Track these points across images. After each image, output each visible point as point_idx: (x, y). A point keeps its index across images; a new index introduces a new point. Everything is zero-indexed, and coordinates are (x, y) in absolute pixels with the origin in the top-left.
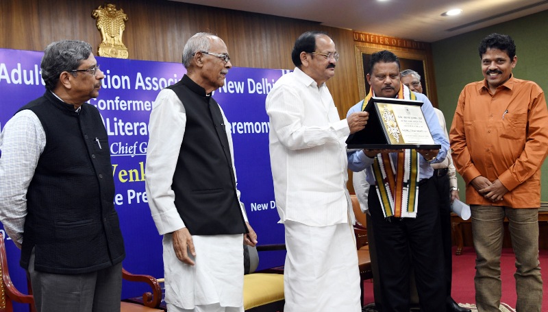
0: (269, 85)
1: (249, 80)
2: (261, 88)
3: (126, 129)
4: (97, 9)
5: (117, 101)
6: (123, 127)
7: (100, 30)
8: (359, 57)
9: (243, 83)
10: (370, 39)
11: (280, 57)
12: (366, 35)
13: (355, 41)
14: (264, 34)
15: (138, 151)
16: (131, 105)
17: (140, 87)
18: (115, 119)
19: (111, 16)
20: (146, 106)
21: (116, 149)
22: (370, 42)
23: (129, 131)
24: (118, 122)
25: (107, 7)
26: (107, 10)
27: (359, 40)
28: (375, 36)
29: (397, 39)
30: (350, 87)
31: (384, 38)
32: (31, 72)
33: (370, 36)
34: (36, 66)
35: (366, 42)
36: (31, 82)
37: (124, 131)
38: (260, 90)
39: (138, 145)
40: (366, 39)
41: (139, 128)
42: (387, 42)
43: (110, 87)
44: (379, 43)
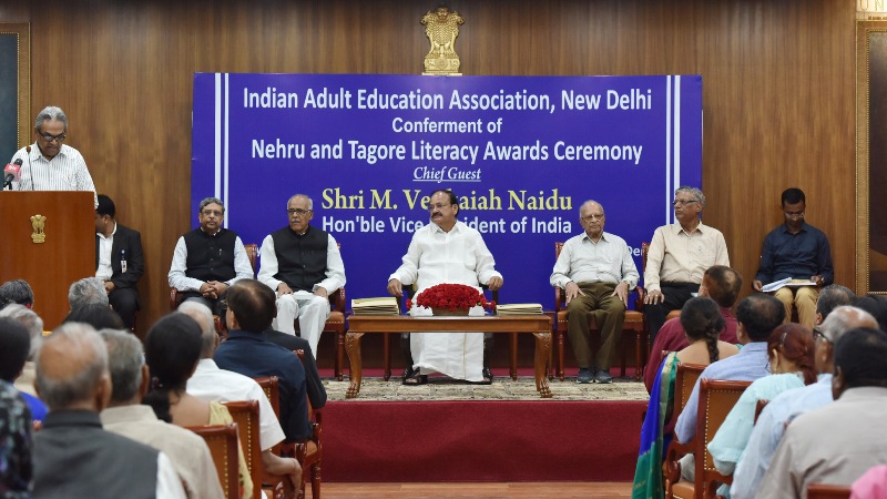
0: (643, 97)
1: (609, 92)
2: (627, 102)
3: (434, 152)
5: (426, 123)
6: (431, 151)
9: (599, 97)
15: (446, 176)
16: (443, 126)
17: (456, 106)
18: (422, 142)
20: (460, 127)
21: (420, 173)
23: (437, 155)
24: (425, 145)
32: (337, 96)
34: (342, 90)
36: (336, 105)
37: (431, 154)
38: (625, 105)
39: (446, 171)
41: (449, 152)
43: (419, 107)
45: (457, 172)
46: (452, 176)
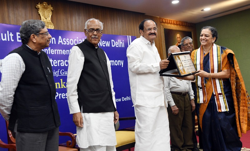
0: (122, 43)
1: (112, 40)
2: (118, 44)
3: (54, 63)
4: (38, 4)
5: (49, 50)
7: (39, 15)
8: (162, 30)
9: (109, 42)
10: (167, 22)
11: (126, 30)
12: (165, 20)
13: (160, 22)
14: (118, 19)
15: (60, 74)
16: (56, 51)
17: (60, 43)
19: (45, 8)
20: (63, 52)
22: (167, 23)
25: (43, 3)
26: (43, 5)
27: (162, 22)
28: (170, 20)
29: (180, 22)
30: (158, 44)
31: (174, 21)
32: (5, 34)
33: (167, 20)
34: (8, 32)
35: (165, 23)
37: (53, 64)
38: (117, 45)
39: (60, 71)
40: (165, 21)
41: (60, 63)
42: (175, 23)
44: (171, 24)
45: (64, 72)
46: (62, 73)
